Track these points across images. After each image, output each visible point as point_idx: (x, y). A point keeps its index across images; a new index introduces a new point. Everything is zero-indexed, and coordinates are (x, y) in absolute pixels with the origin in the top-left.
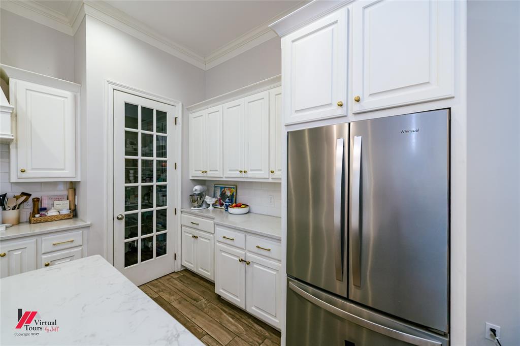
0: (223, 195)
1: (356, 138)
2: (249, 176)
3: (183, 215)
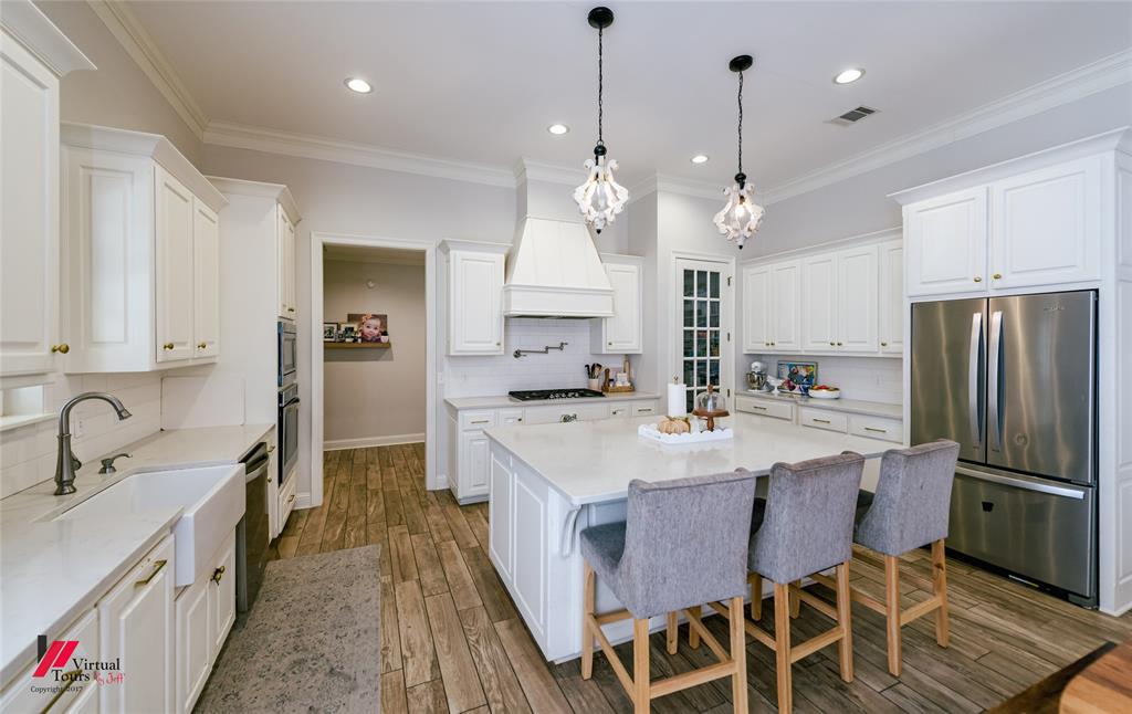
0: (793, 375)
1: (996, 313)
2: (846, 349)
3: (739, 398)
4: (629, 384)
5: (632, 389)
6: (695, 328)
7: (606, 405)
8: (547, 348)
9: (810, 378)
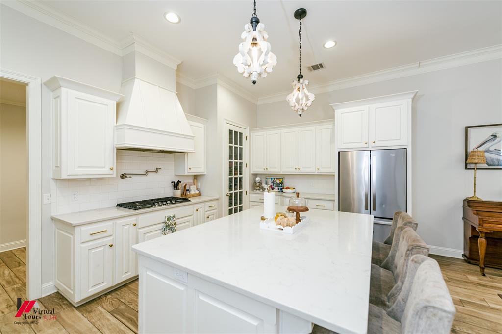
2: (301, 171)
3: (250, 195)
4: (198, 192)
5: (200, 195)
6: (233, 161)
7: (191, 207)
8: (147, 172)
9: (282, 183)
